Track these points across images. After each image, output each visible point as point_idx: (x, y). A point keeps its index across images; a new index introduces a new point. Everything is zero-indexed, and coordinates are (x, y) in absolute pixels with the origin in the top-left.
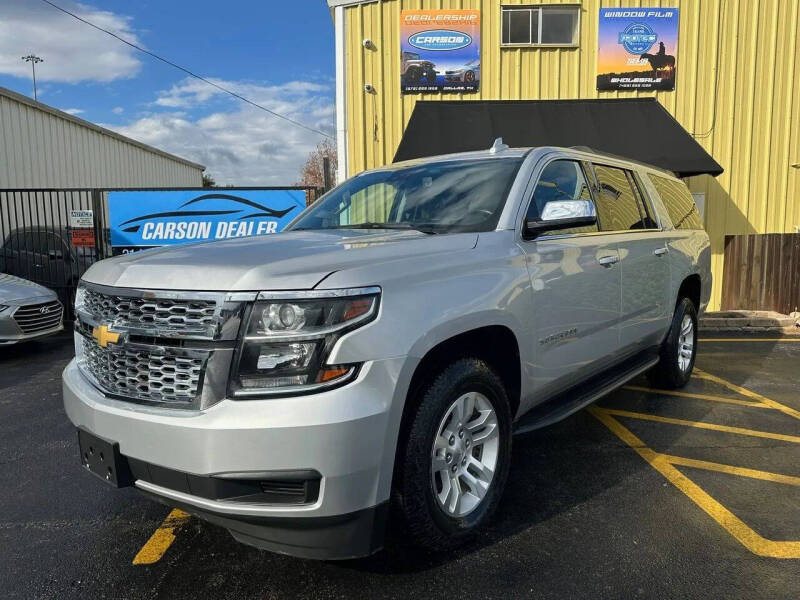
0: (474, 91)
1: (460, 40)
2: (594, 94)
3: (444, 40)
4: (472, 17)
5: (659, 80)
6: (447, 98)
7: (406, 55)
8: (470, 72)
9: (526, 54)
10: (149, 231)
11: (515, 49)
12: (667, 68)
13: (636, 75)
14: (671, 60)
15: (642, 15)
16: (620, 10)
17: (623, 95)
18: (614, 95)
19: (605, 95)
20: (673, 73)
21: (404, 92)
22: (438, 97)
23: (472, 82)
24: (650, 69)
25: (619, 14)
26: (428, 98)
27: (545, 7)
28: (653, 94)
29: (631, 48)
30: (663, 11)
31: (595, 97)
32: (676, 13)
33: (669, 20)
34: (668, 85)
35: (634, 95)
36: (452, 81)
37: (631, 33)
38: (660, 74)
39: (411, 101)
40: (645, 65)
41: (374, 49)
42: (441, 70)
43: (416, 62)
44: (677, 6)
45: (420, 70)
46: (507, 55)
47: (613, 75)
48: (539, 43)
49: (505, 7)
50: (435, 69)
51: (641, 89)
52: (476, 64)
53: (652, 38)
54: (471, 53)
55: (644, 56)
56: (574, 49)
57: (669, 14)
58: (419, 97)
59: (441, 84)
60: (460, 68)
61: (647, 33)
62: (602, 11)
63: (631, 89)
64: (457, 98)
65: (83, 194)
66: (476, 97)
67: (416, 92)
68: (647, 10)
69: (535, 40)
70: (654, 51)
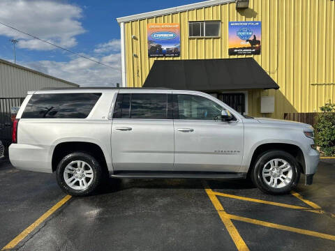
0: (178, 56)
1: (172, 35)
2: (227, 57)
4: (177, 26)
5: (254, 50)
6: (167, 59)
7: (150, 42)
8: (176, 48)
9: (199, 41)
11: (194, 39)
12: (257, 45)
13: (244, 48)
14: (259, 42)
15: (246, 24)
16: (237, 22)
17: (240, 57)
18: (236, 57)
19: (232, 57)
20: (260, 48)
21: (149, 57)
22: (163, 59)
23: (177, 53)
24: (250, 46)
25: (236, 24)
26: (159, 59)
27: (206, 22)
28: (252, 56)
29: (242, 37)
30: (255, 22)
31: (228, 57)
32: (260, 23)
33: (259, 26)
34: (258, 52)
35: (244, 56)
36: (169, 52)
37: (242, 31)
38: (254, 48)
39: (152, 60)
40: (248, 44)
41: (137, 39)
42: (164, 48)
43: (154, 45)
44: (260, 20)
45: (156, 48)
46: (191, 41)
47: (235, 49)
48: (204, 36)
49: (190, 22)
50: (162, 47)
51: (247, 54)
52: (179, 45)
53: (250, 33)
54: (177, 40)
55: (247, 41)
56: (219, 38)
57: (257, 24)
58: (156, 59)
59: (164, 53)
60: (172, 47)
61: (248, 31)
62: (230, 23)
63: (243, 54)
64: (171, 59)
65: (17, 100)
66: (179, 58)
67: (155, 57)
68: (248, 22)
69: (202, 35)
70: (252, 38)
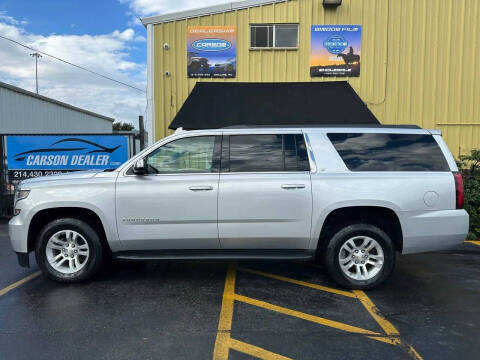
0: (233, 77)
1: (224, 45)
2: (308, 79)
3: (214, 45)
4: (232, 31)
5: (349, 70)
6: (216, 80)
7: (191, 54)
8: (230, 65)
9: (266, 54)
10: (31, 160)
11: (259, 50)
12: (355, 63)
13: (334, 67)
14: (357, 58)
15: (338, 30)
16: (325, 26)
17: (328, 80)
18: (321, 79)
19: (316, 80)
20: (358, 66)
21: (190, 76)
22: (211, 80)
23: (232, 71)
25: (323, 29)
26: (205, 80)
27: (277, 25)
28: (346, 79)
29: (331, 50)
30: (352, 27)
31: (309, 81)
32: (360, 28)
33: (356, 33)
34: (356, 73)
35: (334, 79)
36: (219, 70)
37: (331, 41)
38: (350, 67)
39: (193, 82)
40: (341, 61)
41: (171, 50)
42: (212, 63)
43: (197, 59)
44: (360, 24)
45: (199, 63)
46: (253, 54)
47: (320, 67)
48: (274, 47)
49: (251, 25)
50: (209, 63)
51: (338, 76)
52: (233, 60)
53: (344, 44)
54: (229, 53)
55: (340, 55)
56: (296, 50)
57: (356, 29)
58: (199, 80)
59: (212, 72)
60: (224, 62)
61: (341, 40)
62: (313, 28)
63: (332, 76)
64: (222, 80)
66: (234, 80)
67: (197, 77)
68: (341, 27)
69: (271, 45)
70: (346, 52)
